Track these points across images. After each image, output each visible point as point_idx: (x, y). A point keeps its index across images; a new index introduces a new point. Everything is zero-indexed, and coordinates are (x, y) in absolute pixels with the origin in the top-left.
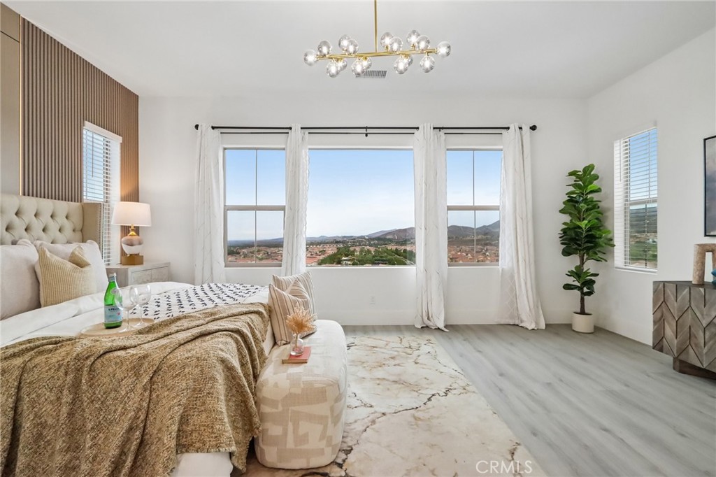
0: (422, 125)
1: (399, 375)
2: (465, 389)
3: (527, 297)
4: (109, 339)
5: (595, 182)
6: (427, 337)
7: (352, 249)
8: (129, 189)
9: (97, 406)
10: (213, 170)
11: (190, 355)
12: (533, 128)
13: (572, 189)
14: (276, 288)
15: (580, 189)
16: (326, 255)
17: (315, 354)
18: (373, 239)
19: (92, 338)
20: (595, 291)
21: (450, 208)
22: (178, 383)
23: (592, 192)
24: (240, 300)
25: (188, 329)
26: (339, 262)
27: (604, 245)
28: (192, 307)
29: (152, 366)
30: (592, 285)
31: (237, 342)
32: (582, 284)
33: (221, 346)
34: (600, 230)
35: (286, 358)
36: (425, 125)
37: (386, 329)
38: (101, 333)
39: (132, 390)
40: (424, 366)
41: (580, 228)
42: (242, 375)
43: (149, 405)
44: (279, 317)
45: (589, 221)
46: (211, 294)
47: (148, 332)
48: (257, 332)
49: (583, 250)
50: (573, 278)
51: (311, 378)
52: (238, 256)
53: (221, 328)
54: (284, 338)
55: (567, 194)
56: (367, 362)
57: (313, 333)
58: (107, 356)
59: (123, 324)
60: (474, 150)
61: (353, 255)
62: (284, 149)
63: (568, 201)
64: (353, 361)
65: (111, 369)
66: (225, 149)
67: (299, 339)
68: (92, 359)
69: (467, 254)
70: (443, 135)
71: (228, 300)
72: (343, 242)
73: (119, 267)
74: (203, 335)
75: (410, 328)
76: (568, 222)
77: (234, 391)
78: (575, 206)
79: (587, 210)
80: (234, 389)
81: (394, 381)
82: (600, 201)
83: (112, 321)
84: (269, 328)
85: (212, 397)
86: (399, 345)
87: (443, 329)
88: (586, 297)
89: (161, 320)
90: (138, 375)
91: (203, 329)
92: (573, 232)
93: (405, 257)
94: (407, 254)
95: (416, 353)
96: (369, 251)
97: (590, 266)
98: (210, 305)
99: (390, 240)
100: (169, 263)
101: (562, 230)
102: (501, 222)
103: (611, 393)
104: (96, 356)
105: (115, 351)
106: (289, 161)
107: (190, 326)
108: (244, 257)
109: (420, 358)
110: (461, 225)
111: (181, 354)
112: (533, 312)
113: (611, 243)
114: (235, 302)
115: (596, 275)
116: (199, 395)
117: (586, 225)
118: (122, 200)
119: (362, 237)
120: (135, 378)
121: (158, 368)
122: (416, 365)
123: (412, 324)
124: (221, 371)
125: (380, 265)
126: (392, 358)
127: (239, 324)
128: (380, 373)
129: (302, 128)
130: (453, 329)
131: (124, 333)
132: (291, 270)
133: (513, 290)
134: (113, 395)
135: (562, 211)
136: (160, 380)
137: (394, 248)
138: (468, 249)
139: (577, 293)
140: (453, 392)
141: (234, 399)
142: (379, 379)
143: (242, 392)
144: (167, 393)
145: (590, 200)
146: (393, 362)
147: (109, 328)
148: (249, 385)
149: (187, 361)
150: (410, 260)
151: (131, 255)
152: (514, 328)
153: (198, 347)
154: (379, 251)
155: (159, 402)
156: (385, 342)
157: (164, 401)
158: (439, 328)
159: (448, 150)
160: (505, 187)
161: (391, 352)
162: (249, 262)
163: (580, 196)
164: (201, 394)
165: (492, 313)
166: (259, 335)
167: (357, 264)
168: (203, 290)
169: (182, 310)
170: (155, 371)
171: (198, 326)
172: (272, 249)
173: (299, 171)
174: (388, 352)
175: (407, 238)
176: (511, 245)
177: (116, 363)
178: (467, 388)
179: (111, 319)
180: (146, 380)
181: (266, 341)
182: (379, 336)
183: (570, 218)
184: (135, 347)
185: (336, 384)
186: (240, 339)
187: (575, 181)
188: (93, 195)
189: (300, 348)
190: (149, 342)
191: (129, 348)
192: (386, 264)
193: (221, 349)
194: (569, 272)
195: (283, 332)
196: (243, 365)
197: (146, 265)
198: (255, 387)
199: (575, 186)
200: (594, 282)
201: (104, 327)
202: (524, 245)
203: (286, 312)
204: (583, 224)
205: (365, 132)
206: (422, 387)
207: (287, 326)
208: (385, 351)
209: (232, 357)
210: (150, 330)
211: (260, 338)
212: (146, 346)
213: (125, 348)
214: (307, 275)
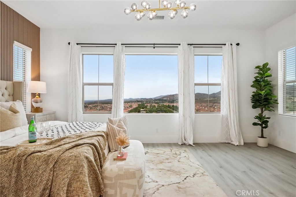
0: (182, 43)
1: (170, 167)
2: (203, 174)
3: (235, 129)
4: (32, 148)
5: (269, 72)
6: (184, 148)
7: (146, 105)
8: (35, 75)
9: (28, 178)
10: (77, 65)
11: (72, 155)
12: (238, 44)
13: (257, 75)
14: (110, 124)
15: (261, 75)
16: (132, 108)
17: (129, 156)
18: (157, 100)
19: (24, 147)
20: (268, 126)
21: (196, 84)
22: (66, 168)
23: (267, 76)
24: (93, 129)
25: (69, 143)
26: (139, 112)
27: (273, 103)
28: (69, 133)
29: (54, 160)
30: (267, 123)
31: (93, 149)
32: (262, 123)
33: (85, 151)
34: (271, 96)
35: (115, 157)
36: (184, 42)
37: (164, 145)
38: (28, 145)
39: (45, 171)
40: (183, 163)
41: (261, 94)
42: (96, 165)
43: (52, 178)
44: (112, 138)
45: (266, 91)
46: (77, 127)
47: (50, 144)
48: (102, 145)
49: (262, 105)
50: (257, 120)
51: (128, 167)
52: (88, 108)
53: (85, 142)
54: (114, 148)
55: (254, 78)
56: (154, 161)
57: (128, 146)
58: (33, 155)
59: (37, 141)
60: (208, 55)
61: (146, 108)
62: (113, 55)
63: (255, 81)
64: (148, 161)
65: (34, 161)
66: (83, 54)
67: (122, 148)
68: (26, 156)
69: (205, 108)
70: (193, 48)
71: (87, 130)
72: (141, 101)
73: (30, 113)
74: (77, 146)
75: (176, 145)
76: (255, 91)
77: (92, 173)
78: (258, 84)
79: (265, 86)
80: (92, 172)
81: (168, 170)
82: (271, 81)
83: (32, 139)
84: (107, 143)
85: (82, 175)
86: (171, 153)
87: (192, 145)
88: (264, 129)
89: (55, 139)
90: (47, 164)
91: (77, 143)
92: (257, 97)
93: (173, 109)
94: (174, 108)
95: (179, 157)
96: (155, 106)
97: (266, 114)
98: (78, 132)
99: (166, 100)
100: (55, 112)
101: (252, 96)
102: (221, 92)
103: (275, 176)
104: (27, 155)
105: (36, 153)
106: (115, 61)
107: (70, 141)
108: (90, 109)
109: (181, 159)
110: (202, 93)
111: (67, 154)
112: (237, 136)
113: (277, 102)
114: (90, 131)
115: (269, 118)
116: (76, 174)
117: (264, 93)
118: (32, 80)
119: (151, 99)
120: (46, 165)
121: (57, 161)
122: (179, 163)
123: (177, 143)
124: (86, 163)
125: (160, 113)
126: (167, 159)
127: (94, 141)
128: (161, 166)
129: (122, 44)
130: (197, 145)
131: (38, 145)
132: (116, 115)
133: (227, 126)
134: (35, 173)
135: (252, 86)
136: (58, 166)
137: (167, 104)
138: (205, 105)
139: (259, 127)
140: (197, 175)
141: (92, 176)
142: (160, 169)
143: (96, 173)
144: (62, 172)
145: (266, 80)
146: (167, 161)
147: (31, 142)
148: (99, 170)
149: (70, 158)
150: (176, 111)
151: (36, 107)
152: (228, 145)
153: (75, 151)
154: (160, 106)
155: (57, 176)
156: (164, 152)
157: (60, 176)
158: (190, 145)
159: (195, 55)
160: (224, 74)
161: (166, 156)
162: (93, 111)
163: (261, 79)
164: (77, 173)
165: (217, 137)
166: (103, 147)
167: (148, 113)
168: (73, 125)
169: (65, 134)
170: (55, 162)
171: (74, 142)
172: (105, 105)
173: (120, 66)
174: (165, 156)
175: (174, 99)
176: (227, 103)
177: (37, 158)
178: (204, 173)
179: (32, 138)
180: (51, 166)
181: (106, 149)
182: (160, 148)
183: (256, 90)
184: (45, 151)
185: (140, 170)
186: (94, 148)
187: (259, 71)
188: (18, 78)
189: (122, 153)
190: (51, 149)
191: (42, 152)
192: (163, 112)
193: (86, 152)
194: (255, 116)
195: (113, 145)
196: (95, 160)
197: (44, 112)
198: (101, 171)
199: (258, 73)
200: (268, 122)
201: (28, 142)
202: (233, 103)
203: (115, 136)
204: (263, 93)
205: (154, 46)
206: (182, 173)
207: (116, 142)
208: (163, 155)
209: (91, 156)
210: (51, 143)
211: (103, 148)
212: (50, 151)
213: (40, 152)
214: (125, 118)
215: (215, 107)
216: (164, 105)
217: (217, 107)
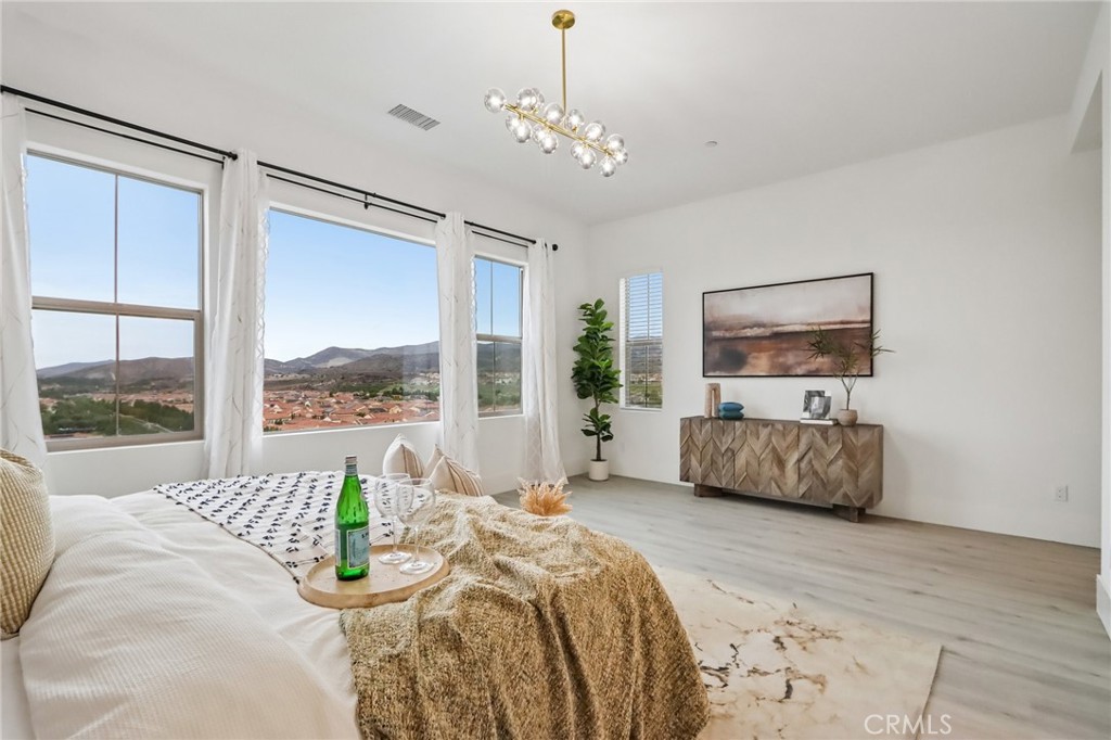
0: (451, 213)
5: (605, 319)
12: (556, 247)
15: (595, 325)
27: (613, 386)
32: (598, 429)
36: (455, 213)
49: (597, 392)
50: (590, 423)
88: (601, 443)
97: (603, 408)
129: (258, 163)
133: (538, 443)
135: (576, 349)
139: (594, 439)
176: (537, 387)
187: (588, 315)
194: (587, 416)
204: (603, 363)
205: (365, 200)
215: (307, 403)
216: (93, 402)
217: (310, 402)
